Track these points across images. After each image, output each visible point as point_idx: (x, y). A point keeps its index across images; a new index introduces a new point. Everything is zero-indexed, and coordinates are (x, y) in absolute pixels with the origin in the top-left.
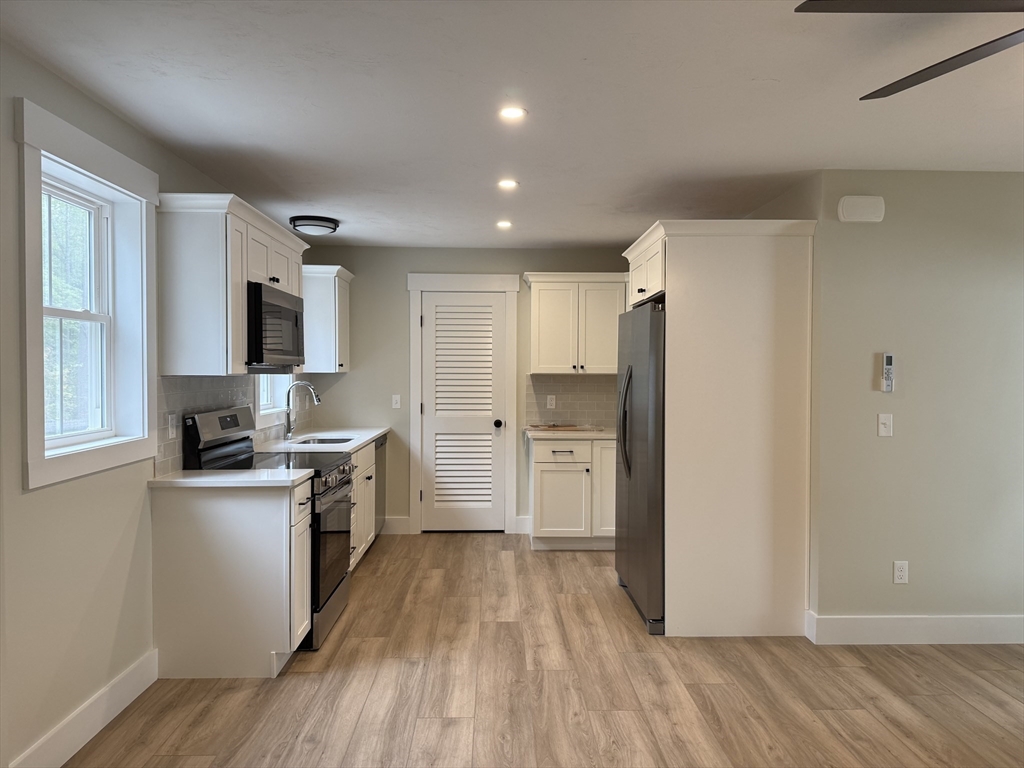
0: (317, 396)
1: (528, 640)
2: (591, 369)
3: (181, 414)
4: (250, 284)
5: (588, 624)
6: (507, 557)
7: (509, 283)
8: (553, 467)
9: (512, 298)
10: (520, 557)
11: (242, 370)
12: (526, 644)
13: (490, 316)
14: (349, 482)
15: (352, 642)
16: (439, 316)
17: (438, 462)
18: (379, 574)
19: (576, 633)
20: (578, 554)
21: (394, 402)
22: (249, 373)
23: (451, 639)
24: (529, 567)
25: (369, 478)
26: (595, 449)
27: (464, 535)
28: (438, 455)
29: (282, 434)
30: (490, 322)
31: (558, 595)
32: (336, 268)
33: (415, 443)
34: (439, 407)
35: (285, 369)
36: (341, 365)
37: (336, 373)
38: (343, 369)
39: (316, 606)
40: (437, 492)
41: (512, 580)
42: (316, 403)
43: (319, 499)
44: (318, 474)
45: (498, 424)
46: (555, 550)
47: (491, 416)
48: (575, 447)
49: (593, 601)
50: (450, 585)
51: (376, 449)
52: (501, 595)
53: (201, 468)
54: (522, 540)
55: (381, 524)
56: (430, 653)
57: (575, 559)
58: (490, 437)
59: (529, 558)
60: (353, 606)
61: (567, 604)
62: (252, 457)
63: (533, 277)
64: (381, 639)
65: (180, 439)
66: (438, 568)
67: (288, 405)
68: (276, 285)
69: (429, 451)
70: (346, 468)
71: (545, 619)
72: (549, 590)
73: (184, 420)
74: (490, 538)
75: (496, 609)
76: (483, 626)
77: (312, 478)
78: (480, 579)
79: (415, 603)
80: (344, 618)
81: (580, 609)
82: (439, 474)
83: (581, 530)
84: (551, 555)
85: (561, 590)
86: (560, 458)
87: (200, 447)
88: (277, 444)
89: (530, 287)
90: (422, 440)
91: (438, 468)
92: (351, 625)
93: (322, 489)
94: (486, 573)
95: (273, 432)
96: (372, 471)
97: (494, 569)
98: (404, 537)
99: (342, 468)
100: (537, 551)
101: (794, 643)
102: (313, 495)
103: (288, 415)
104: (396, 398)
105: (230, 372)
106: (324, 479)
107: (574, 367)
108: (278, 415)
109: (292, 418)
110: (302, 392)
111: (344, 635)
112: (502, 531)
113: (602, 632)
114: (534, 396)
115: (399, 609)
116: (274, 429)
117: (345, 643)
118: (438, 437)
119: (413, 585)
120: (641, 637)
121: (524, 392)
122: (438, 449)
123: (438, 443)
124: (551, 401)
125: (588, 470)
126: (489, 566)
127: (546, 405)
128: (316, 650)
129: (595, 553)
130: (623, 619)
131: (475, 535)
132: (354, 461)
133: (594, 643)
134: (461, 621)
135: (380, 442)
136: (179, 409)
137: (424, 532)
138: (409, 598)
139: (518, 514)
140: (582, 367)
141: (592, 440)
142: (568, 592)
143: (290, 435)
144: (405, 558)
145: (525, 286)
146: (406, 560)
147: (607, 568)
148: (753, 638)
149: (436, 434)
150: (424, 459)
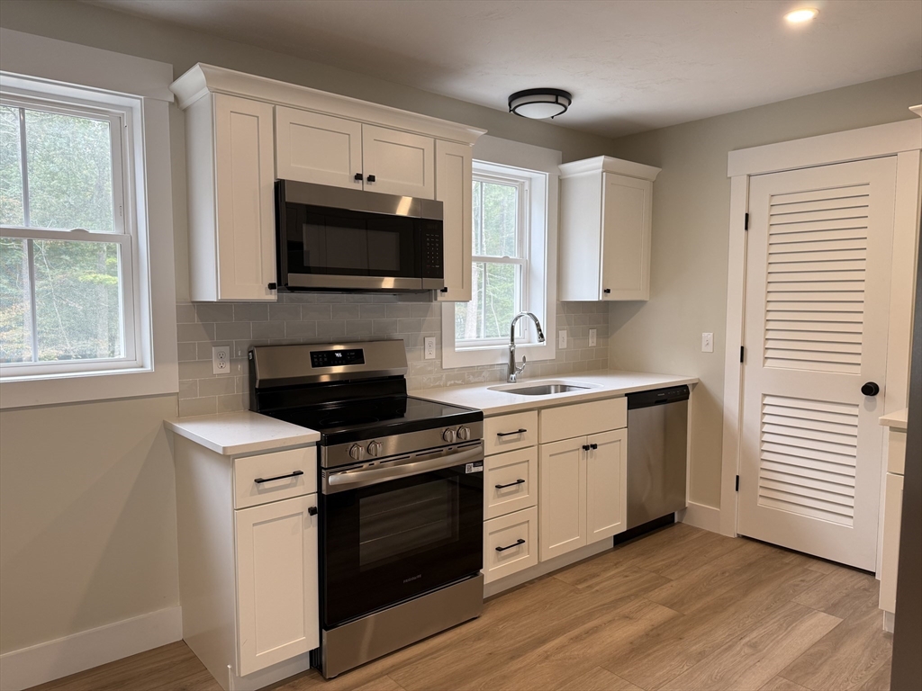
4: (278, 181)
21: (704, 343)
25: (595, 447)
29: (505, 374)
33: (730, 403)
34: (770, 353)
36: (609, 291)
37: (599, 302)
38: (611, 297)
40: (761, 483)
43: (324, 476)
44: (324, 440)
45: (870, 390)
47: (857, 373)
58: (855, 411)
59: (854, 645)
65: (244, 375)
67: (512, 340)
68: (371, 186)
69: (752, 417)
73: (248, 353)
77: (318, 444)
79: (547, 658)
82: (767, 456)
87: (257, 386)
90: (741, 401)
103: (512, 353)
112: (873, 574)
116: (497, 368)
118: (767, 401)
122: (767, 419)
123: (767, 410)
128: (328, 679)
135: (654, 398)
137: (741, 536)
143: (513, 376)
144: (655, 571)
146: (653, 575)
149: (765, 395)
150: (744, 429)
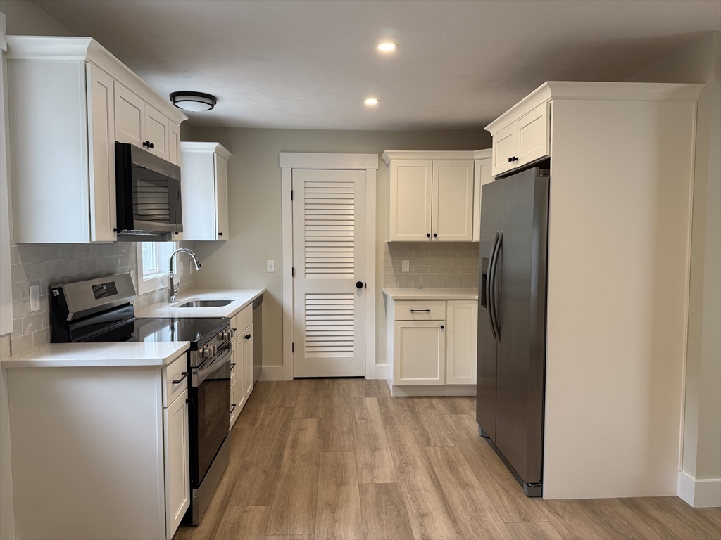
0: (198, 262)
1: (411, 509)
2: (443, 237)
3: (47, 285)
4: (117, 144)
5: (465, 485)
6: (371, 403)
7: (369, 161)
8: (411, 324)
9: (372, 175)
10: (382, 403)
11: (111, 237)
12: (410, 514)
13: (352, 191)
14: (228, 347)
15: (233, 513)
16: (307, 190)
17: (308, 318)
18: (257, 426)
19: (456, 496)
20: (434, 401)
21: (268, 266)
22: (118, 240)
23: (333, 507)
24: (394, 416)
25: (248, 337)
26: (448, 309)
27: (331, 381)
28: (308, 313)
29: (166, 297)
30: (352, 196)
31: (426, 448)
32: (214, 145)
33: (287, 302)
34: (308, 271)
35: (164, 236)
36: (221, 234)
37: (216, 241)
38: (222, 238)
39: (195, 481)
40: (306, 344)
41: (380, 431)
42: (197, 269)
43: (196, 373)
44: (194, 346)
45: (359, 285)
46: (414, 397)
47: (352, 278)
48: (434, 307)
49: (461, 456)
50: (325, 436)
51: (253, 309)
52: (375, 449)
53: (70, 341)
54: (381, 385)
55: (258, 372)
56: (314, 527)
57: (432, 407)
58: (352, 297)
59: (391, 405)
60: (234, 464)
61: (438, 461)
62: (133, 322)
63: (392, 155)
64: (263, 508)
65: (46, 310)
66: (311, 418)
67: (171, 270)
68: (150, 150)
69: (300, 308)
70: (226, 334)
71: (421, 480)
72: (418, 442)
73: (51, 290)
74: (353, 383)
75: (372, 468)
76: (363, 489)
77: (188, 351)
78: (351, 431)
79: (293, 460)
80: (226, 480)
81: (452, 466)
82: (308, 328)
83: (436, 380)
84: (410, 401)
85: (429, 444)
86: (418, 316)
87: (69, 318)
88: (160, 307)
89: (387, 166)
90: (293, 299)
91: (308, 323)
92: (233, 489)
93: (199, 361)
94: (356, 423)
95: (157, 296)
96: (249, 330)
97: (363, 419)
98: (278, 383)
99: (221, 334)
100: (397, 397)
101: (670, 504)
102: (189, 368)
103: (171, 279)
104: (271, 263)
105: (94, 239)
106: (201, 350)
107: (428, 235)
108: (162, 281)
109: (175, 283)
110: (185, 258)
111: (225, 504)
112: (364, 377)
113: (479, 493)
114: (390, 261)
115: (279, 468)
116: (158, 293)
117: (226, 514)
118: (308, 297)
119: (290, 438)
120: (520, 502)
121: (382, 258)
122: (308, 307)
123: (308, 302)
124: (406, 266)
125: (442, 327)
126: (357, 415)
127: (401, 268)
128: (196, 526)
129: (448, 400)
130: (496, 477)
131: (340, 381)
132: (232, 326)
133: (477, 511)
134: (341, 484)
135: (257, 303)
136: (45, 279)
137: (296, 378)
138: (287, 453)
139: (377, 363)
140: (435, 235)
141: (447, 300)
142: (435, 446)
143: (173, 297)
144: (281, 406)
145: (384, 164)
146: (282, 408)
147: (465, 416)
148: (630, 499)
149: (306, 294)
150: (295, 315)
